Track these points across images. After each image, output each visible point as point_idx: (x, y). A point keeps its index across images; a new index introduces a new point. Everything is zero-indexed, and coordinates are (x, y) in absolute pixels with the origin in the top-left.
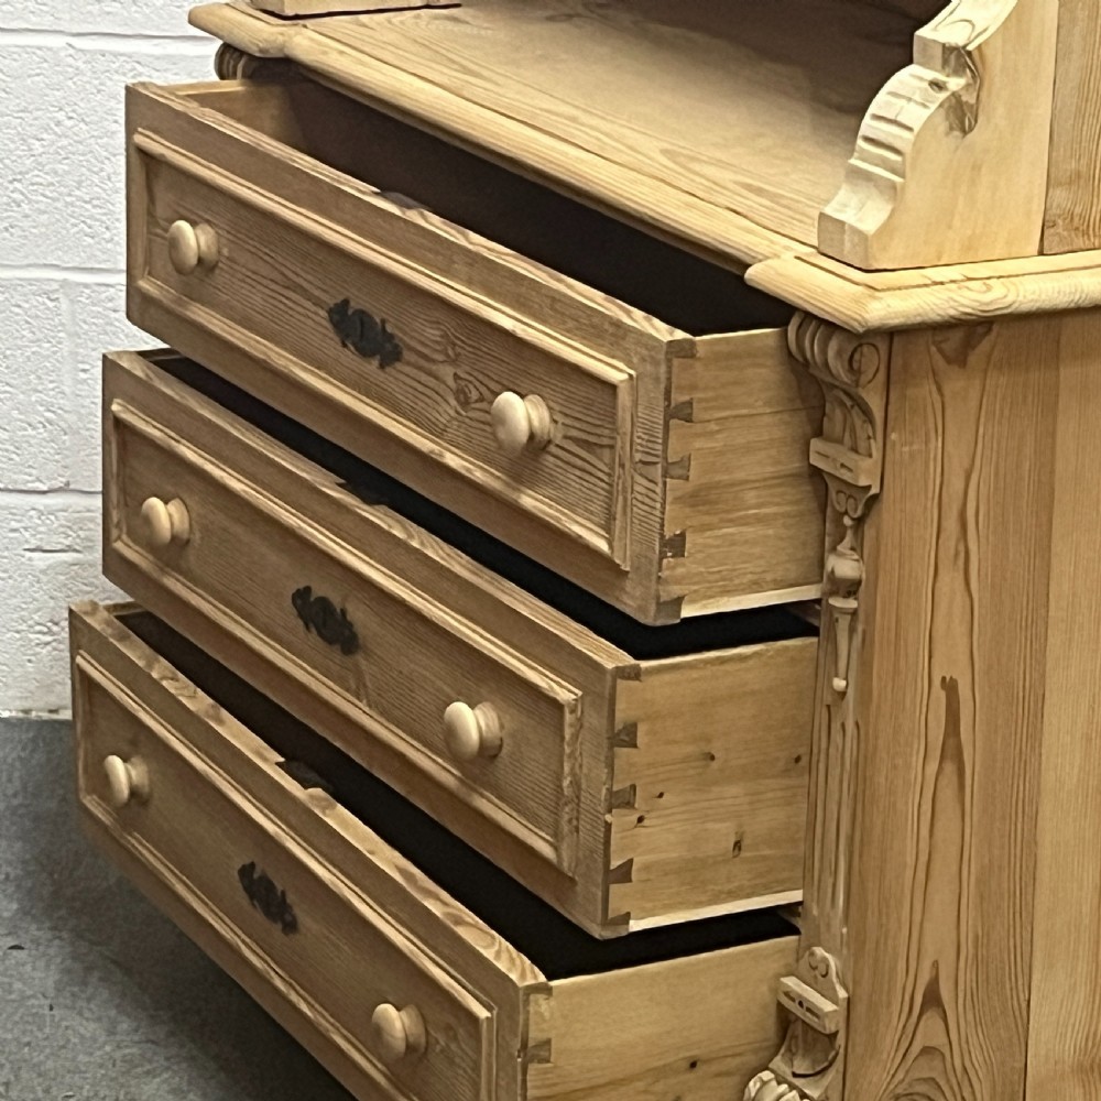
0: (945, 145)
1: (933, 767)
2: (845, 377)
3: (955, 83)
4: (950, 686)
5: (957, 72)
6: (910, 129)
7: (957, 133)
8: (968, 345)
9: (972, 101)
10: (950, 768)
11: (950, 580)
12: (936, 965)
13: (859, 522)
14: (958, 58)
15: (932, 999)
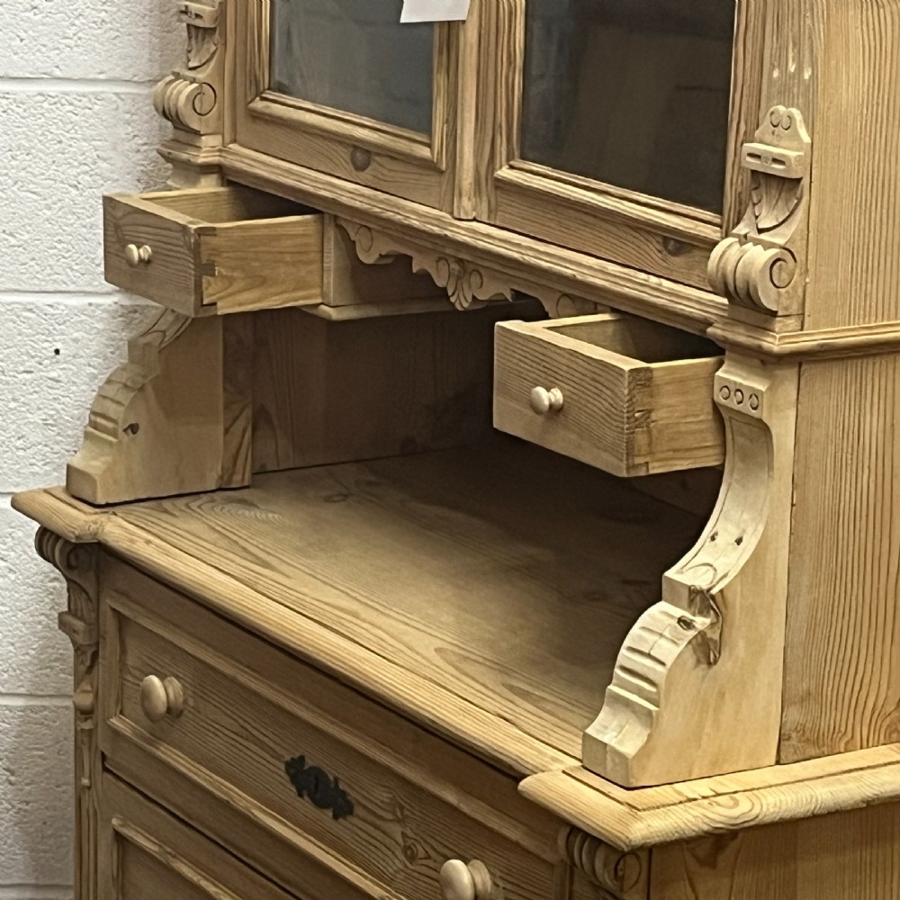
0: (691, 676)
3: (701, 622)
5: (702, 613)
6: (663, 664)
7: (704, 666)
9: (716, 637)
14: (702, 600)
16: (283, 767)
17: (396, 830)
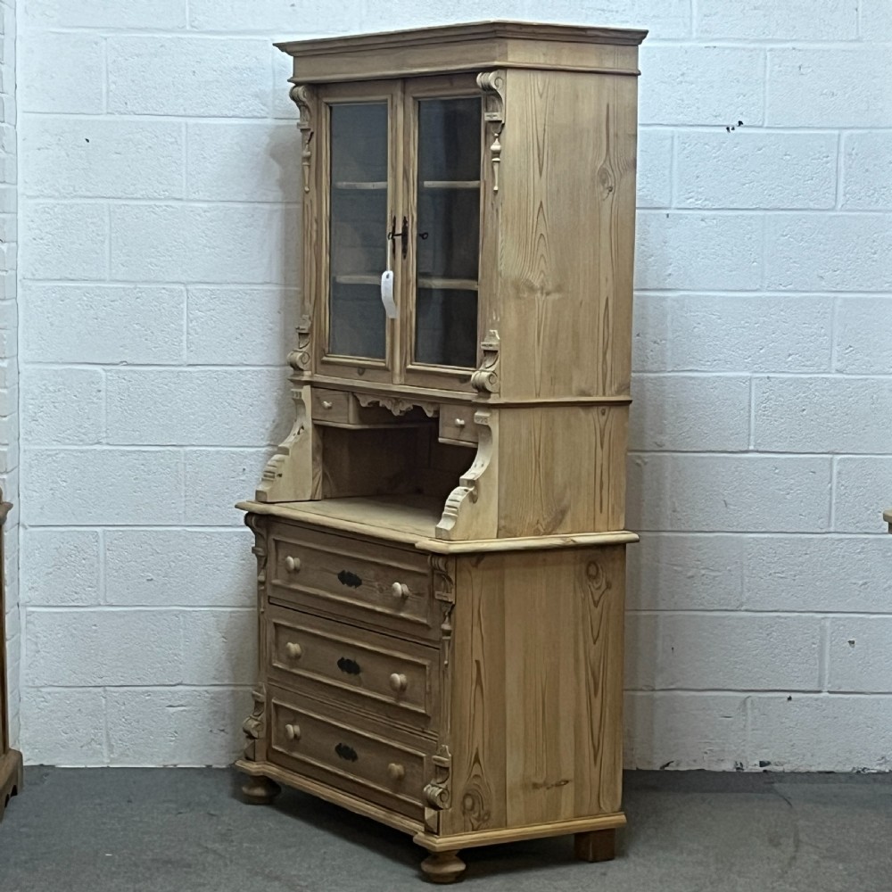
0: (469, 506)
1: (473, 687)
2: (443, 569)
3: (471, 489)
4: (477, 662)
5: (471, 487)
6: (459, 502)
7: (472, 503)
8: (478, 562)
9: (476, 494)
10: (478, 688)
11: (476, 630)
12: (477, 749)
13: (450, 614)
14: (472, 483)
15: (477, 760)
16: (336, 577)
17: (376, 584)
